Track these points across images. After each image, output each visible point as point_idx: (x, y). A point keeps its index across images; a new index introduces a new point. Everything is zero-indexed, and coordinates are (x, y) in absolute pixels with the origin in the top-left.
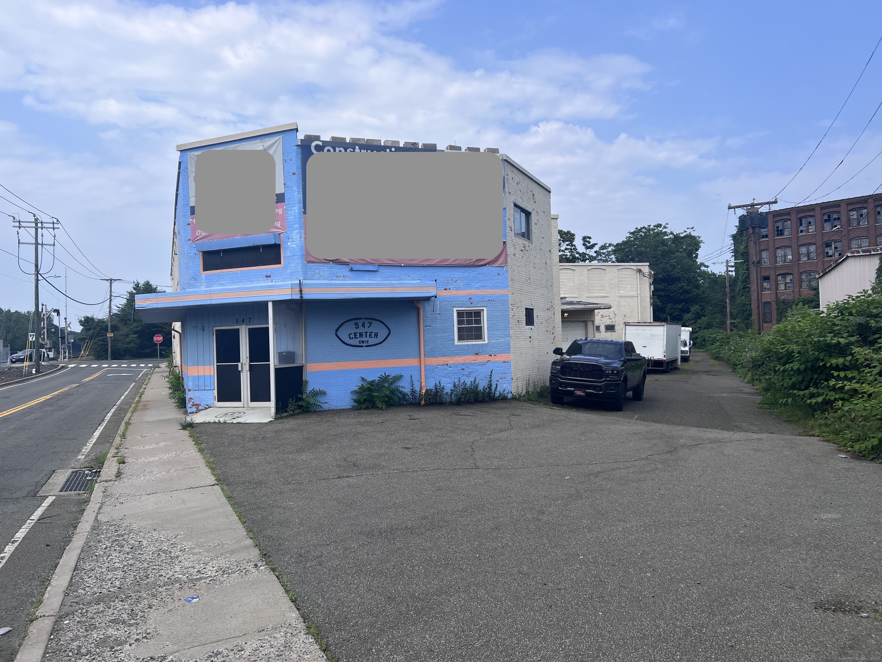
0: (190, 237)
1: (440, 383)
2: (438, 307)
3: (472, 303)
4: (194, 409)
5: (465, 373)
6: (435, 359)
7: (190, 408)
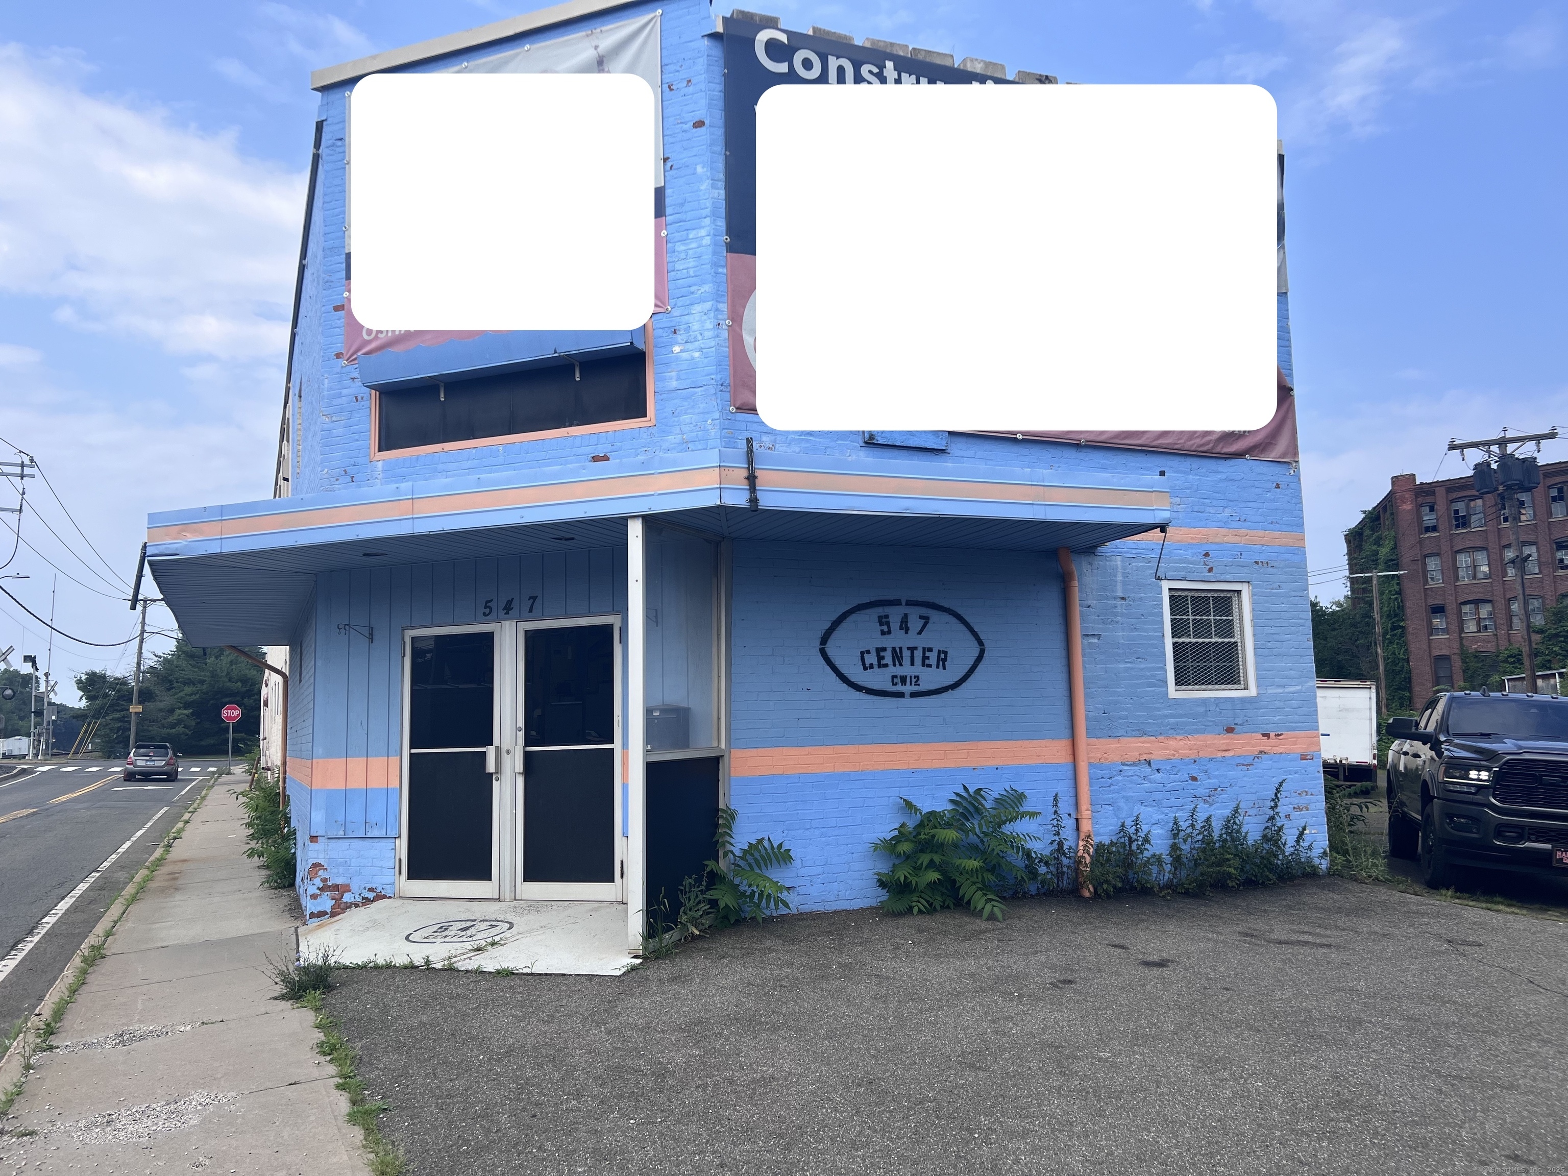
0: (339, 347)
1: (1136, 822)
2: (1120, 578)
3: (1210, 570)
4: (326, 903)
5: (1201, 791)
6: (1113, 744)
7: (314, 897)
